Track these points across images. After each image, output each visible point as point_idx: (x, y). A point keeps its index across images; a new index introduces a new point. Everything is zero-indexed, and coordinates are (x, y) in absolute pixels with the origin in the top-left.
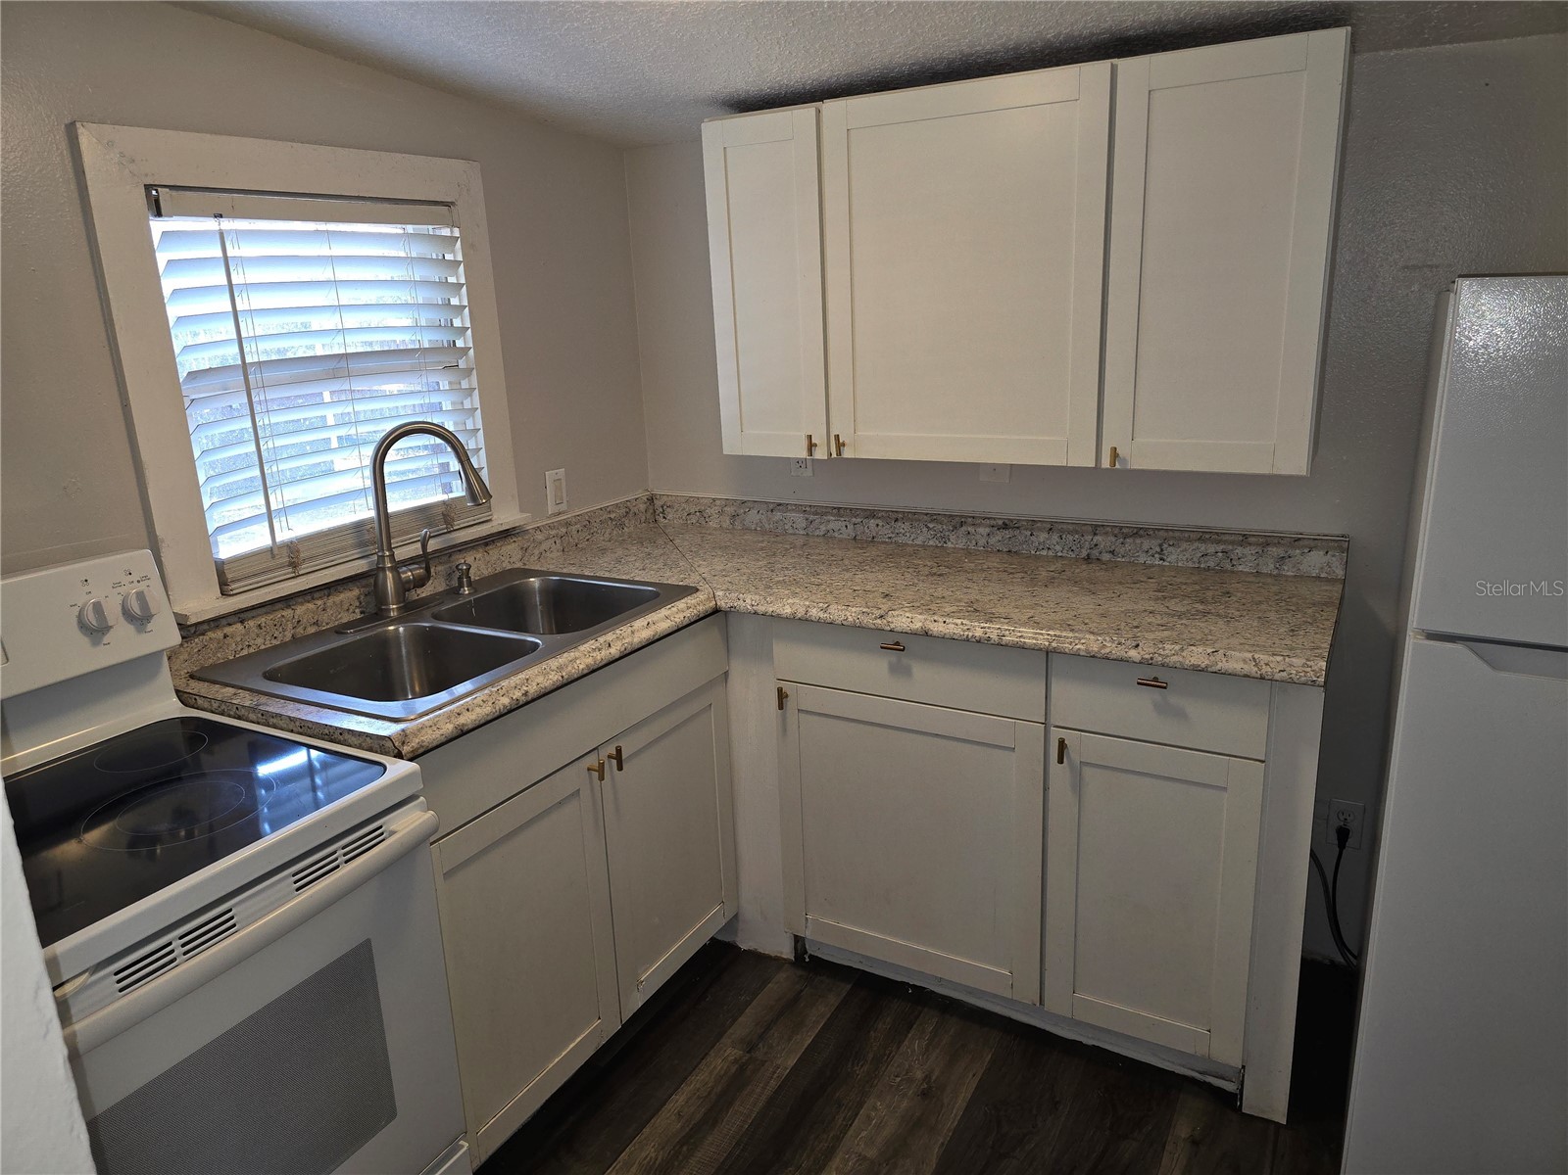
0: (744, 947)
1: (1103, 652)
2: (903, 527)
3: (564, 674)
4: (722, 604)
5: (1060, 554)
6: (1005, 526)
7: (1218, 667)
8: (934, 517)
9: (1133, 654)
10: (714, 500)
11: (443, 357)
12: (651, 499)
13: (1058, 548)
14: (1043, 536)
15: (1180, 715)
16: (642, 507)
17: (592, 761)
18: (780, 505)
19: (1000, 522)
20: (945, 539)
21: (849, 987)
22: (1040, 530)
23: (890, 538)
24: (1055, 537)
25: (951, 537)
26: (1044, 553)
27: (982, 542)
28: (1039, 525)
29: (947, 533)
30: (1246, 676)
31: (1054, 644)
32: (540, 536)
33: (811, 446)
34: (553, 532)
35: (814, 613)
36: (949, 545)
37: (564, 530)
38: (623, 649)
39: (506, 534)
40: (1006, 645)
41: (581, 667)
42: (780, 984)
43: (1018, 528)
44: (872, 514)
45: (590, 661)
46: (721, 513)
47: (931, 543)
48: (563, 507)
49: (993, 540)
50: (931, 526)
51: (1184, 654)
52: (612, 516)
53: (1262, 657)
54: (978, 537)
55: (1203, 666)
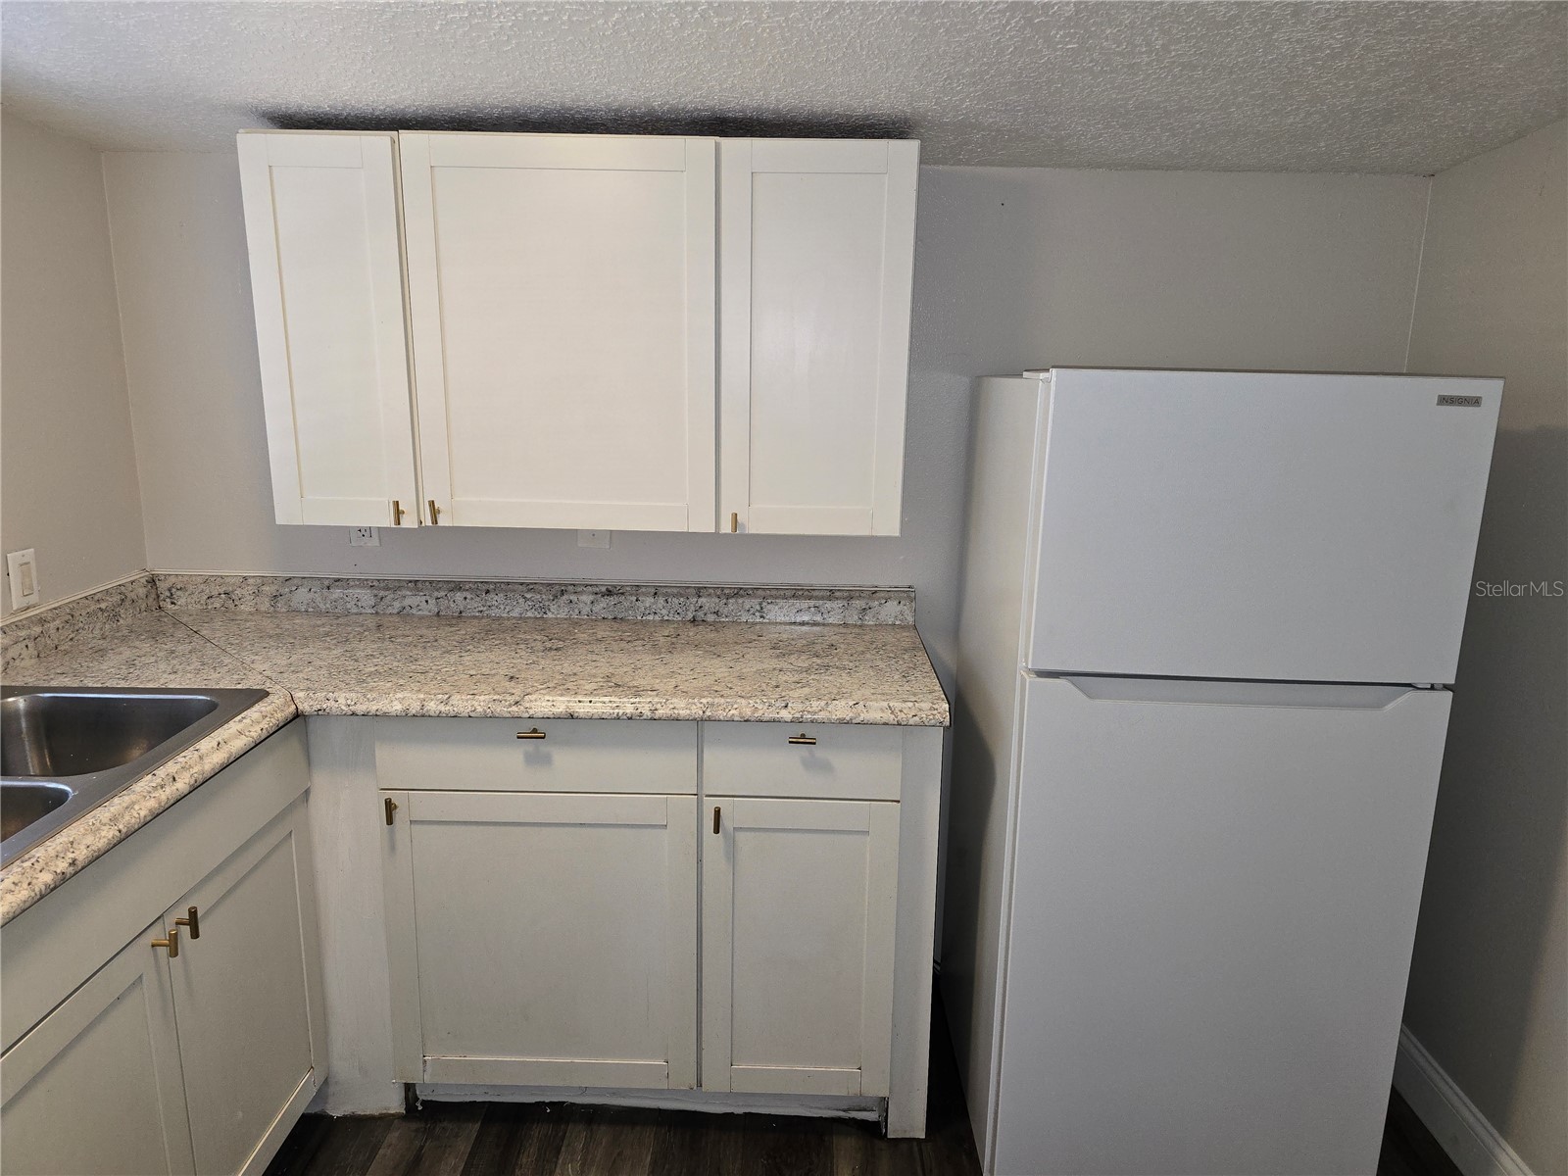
0: (336, 1114)
1: (756, 715)
2: (496, 599)
3: (121, 827)
4: (305, 707)
5: (666, 618)
6: (609, 593)
7: (861, 718)
8: (530, 587)
9: (785, 715)
10: (245, 578)
12: (152, 581)
13: (664, 612)
14: (649, 601)
15: (826, 768)
16: (142, 591)
17: (157, 934)
18: (338, 580)
19: (604, 589)
20: (545, 610)
21: (477, 1126)
22: (644, 594)
23: (481, 611)
24: (661, 600)
25: (552, 607)
26: (651, 617)
27: (586, 610)
28: (643, 590)
29: (547, 603)
30: (886, 724)
31: (708, 713)
33: (398, 513)
34: (23, 633)
35: (432, 707)
36: (550, 615)
37: (37, 630)
38: (192, 782)
40: (660, 719)
41: (143, 813)
42: (392, 1147)
43: (622, 594)
44: (457, 586)
45: (152, 804)
46: (257, 593)
47: (529, 614)
48: (34, 599)
49: (597, 608)
50: (528, 596)
51: (829, 709)
52: (103, 606)
53: (896, 704)
54: (581, 605)
55: (848, 718)
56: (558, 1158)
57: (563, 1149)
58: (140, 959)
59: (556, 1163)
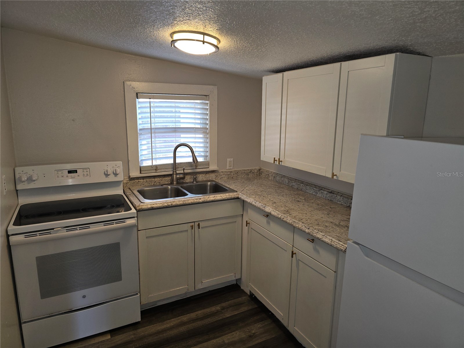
0: (242, 288)
1: (301, 228)
2: (308, 187)
3: (184, 202)
5: (342, 204)
6: (331, 193)
7: (323, 240)
8: (316, 186)
9: (307, 230)
10: (272, 172)
11: (203, 130)
12: (260, 170)
13: (342, 202)
14: (339, 197)
15: (318, 252)
16: (256, 171)
18: (284, 176)
19: (330, 191)
20: (317, 193)
22: (339, 195)
23: (305, 190)
24: (342, 198)
25: (318, 193)
26: (339, 202)
27: (325, 196)
28: (338, 193)
29: (317, 192)
30: (328, 244)
32: (222, 174)
33: (275, 160)
34: (226, 173)
36: (318, 195)
37: (229, 173)
39: (213, 172)
41: (189, 202)
43: (334, 194)
44: (302, 182)
45: (193, 201)
46: (272, 176)
47: (314, 193)
48: (232, 168)
49: (327, 196)
50: (314, 188)
51: (317, 234)
52: (245, 172)
53: (334, 240)
54: (324, 194)
55: (320, 238)
56: (260, 322)
57: (263, 322)
58: (187, 227)
59: (259, 322)
